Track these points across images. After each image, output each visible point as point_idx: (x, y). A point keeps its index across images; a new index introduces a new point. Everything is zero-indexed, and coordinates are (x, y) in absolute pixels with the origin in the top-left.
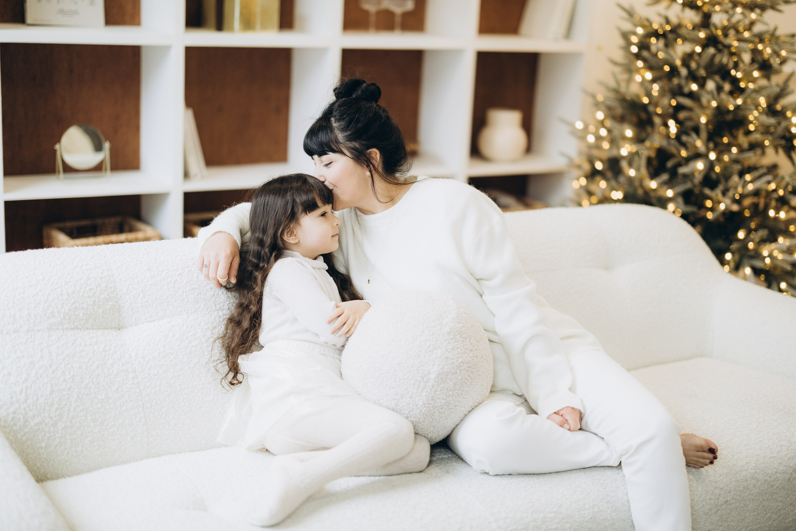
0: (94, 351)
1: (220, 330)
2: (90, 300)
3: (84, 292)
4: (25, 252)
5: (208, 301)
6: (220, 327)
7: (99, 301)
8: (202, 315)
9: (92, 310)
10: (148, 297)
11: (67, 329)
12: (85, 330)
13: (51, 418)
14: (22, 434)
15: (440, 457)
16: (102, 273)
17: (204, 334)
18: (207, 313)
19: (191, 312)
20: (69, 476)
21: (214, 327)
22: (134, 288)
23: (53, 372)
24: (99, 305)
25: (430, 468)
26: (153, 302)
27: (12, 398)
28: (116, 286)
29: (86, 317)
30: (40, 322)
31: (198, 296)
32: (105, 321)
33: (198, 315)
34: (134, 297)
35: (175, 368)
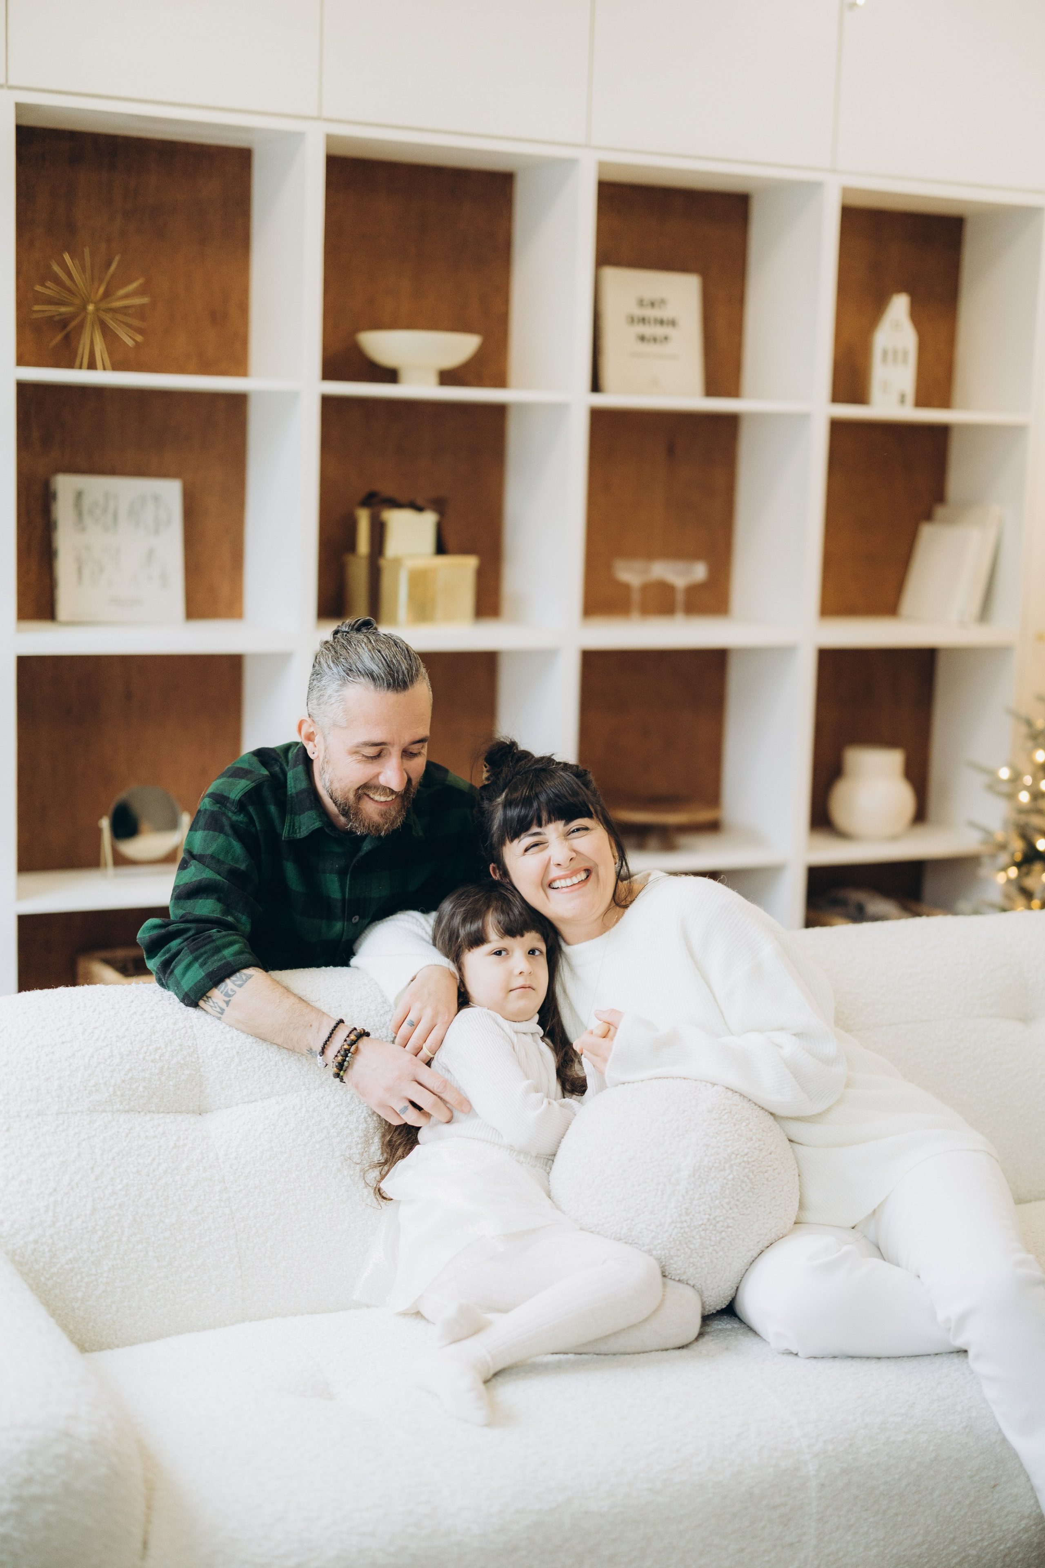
0: (160, 1147)
1: (360, 1117)
2: (155, 1067)
3: (146, 1053)
4: (55, 989)
6: (360, 1111)
7: (169, 1068)
9: (158, 1083)
10: (246, 1063)
11: (118, 1111)
12: (146, 1113)
13: (92, 1252)
14: (47, 1276)
15: (720, 1327)
16: (175, 1024)
17: (335, 1123)
19: (314, 1087)
20: (118, 1347)
21: (350, 1111)
23: (97, 1179)
24: (170, 1074)
25: (701, 1341)
26: (254, 1071)
27: (32, 1218)
28: (196, 1044)
29: (149, 1093)
30: (78, 1099)
32: (179, 1100)
33: (325, 1091)
34: (225, 1063)
35: (287, 1177)
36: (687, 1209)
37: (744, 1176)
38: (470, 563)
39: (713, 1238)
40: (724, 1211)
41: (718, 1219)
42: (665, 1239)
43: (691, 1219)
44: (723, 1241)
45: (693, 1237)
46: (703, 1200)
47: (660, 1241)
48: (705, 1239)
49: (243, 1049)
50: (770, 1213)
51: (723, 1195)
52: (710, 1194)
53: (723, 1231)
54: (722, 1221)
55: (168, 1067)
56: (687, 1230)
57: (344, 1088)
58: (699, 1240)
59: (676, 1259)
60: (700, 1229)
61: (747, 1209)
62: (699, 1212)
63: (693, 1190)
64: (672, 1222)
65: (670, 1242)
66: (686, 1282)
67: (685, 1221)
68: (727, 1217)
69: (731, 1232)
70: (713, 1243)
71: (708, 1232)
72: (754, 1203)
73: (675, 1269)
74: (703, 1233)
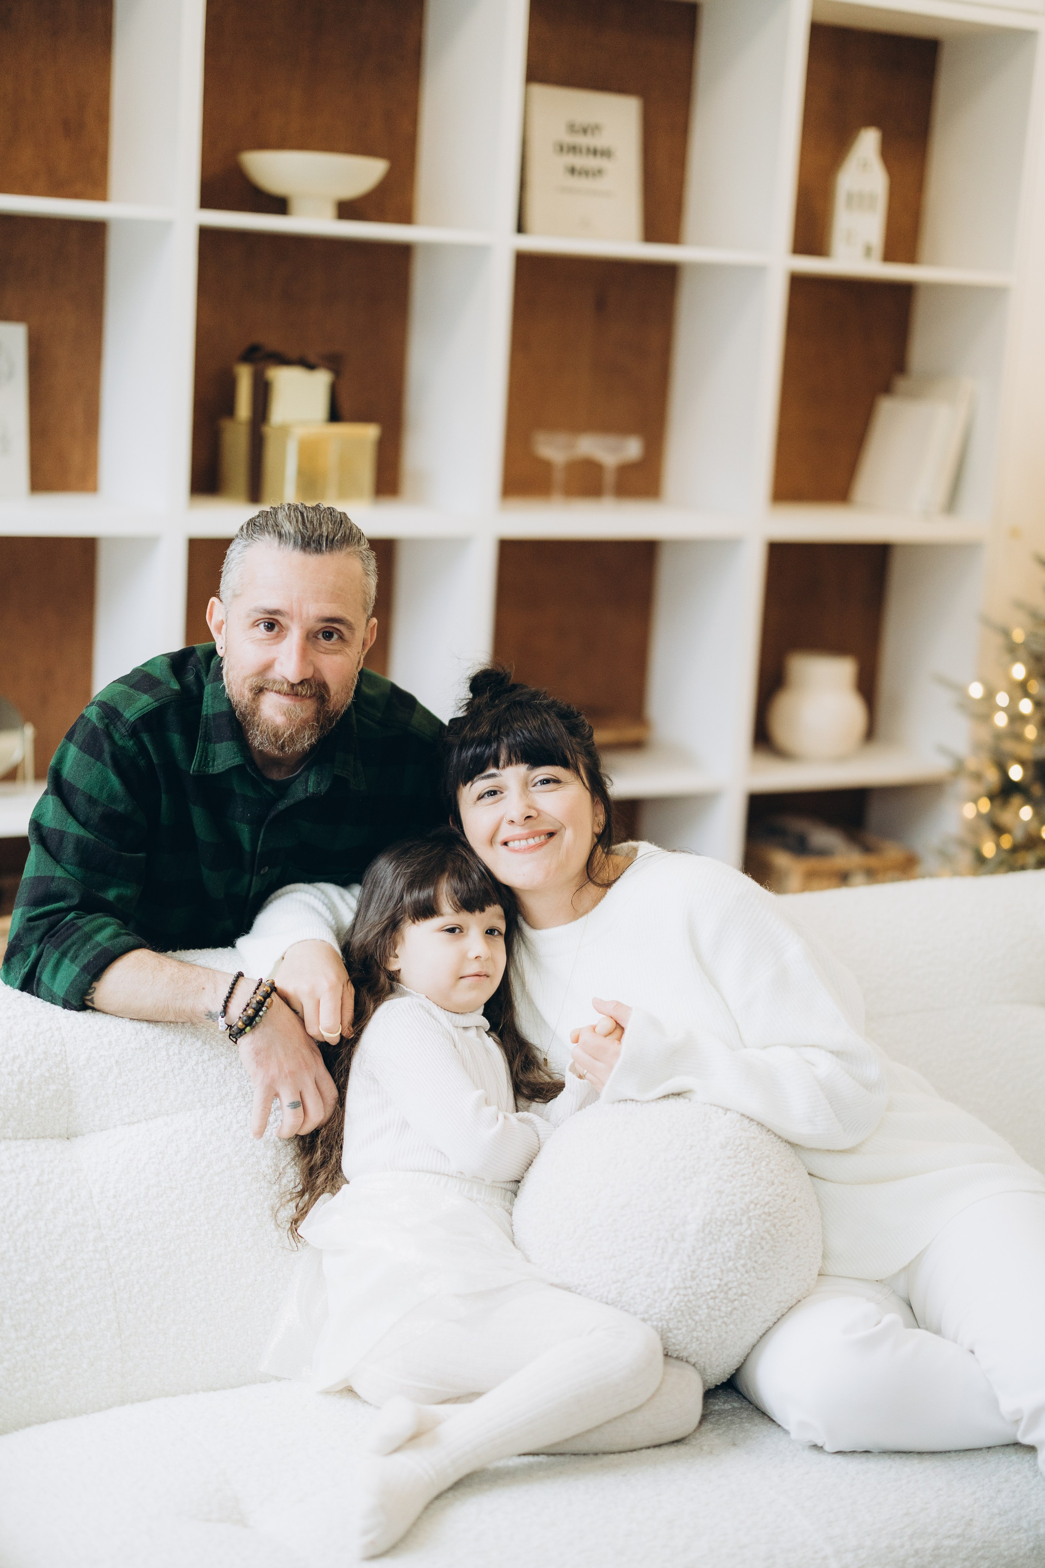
0: (19, 1184)
2: (13, 1081)
5: (246, 1081)
7: (30, 1083)
8: (233, 1109)
9: (17, 1102)
10: (127, 1075)
15: (724, 1409)
16: (38, 1025)
17: (237, 1149)
18: (243, 1104)
19: (212, 1104)
22: (101, 1056)
24: (31, 1090)
26: (137, 1085)
28: (65, 1051)
29: (4, 1115)
31: (225, 1069)
32: (41, 1122)
33: (225, 1108)
34: (101, 1075)
35: (178, 1219)
36: (693, 1272)
37: (764, 1232)
38: (370, 432)
39: (723, 1309)
40: (739, 1276)
41: (730, 1285)
42: (664, 1308)
43: (698, 1284)
44: (735, 1312)
45: (699, 1307)
46: (714, 1262)
47: (657, 1310)
48: (713, 1309)
49: (123, 1057)
50: (793, 1275)
51: (739, 1255)
52: (723, 1254)
53: (735, 1300)
54: (735, 1287)
55: (30, 1081)
56: (692, 1298)
57: (249, 1105)
58: (706, 1311)
59: (675, 1332)
60: (709, 1297)
61: (766, 1271)
62: (708, 1277)
63: (701, 1248)
64: (675, 1288)
65: (670, 1312)
66: (685, 1360)
67: (690, 1287)
68: (742, 1283)
69: (746, 1301)
70: (723, 1314)
71: (717, 1300)
72: (774, 1264)
73: (674, 1344)
74: (711, 1302)
